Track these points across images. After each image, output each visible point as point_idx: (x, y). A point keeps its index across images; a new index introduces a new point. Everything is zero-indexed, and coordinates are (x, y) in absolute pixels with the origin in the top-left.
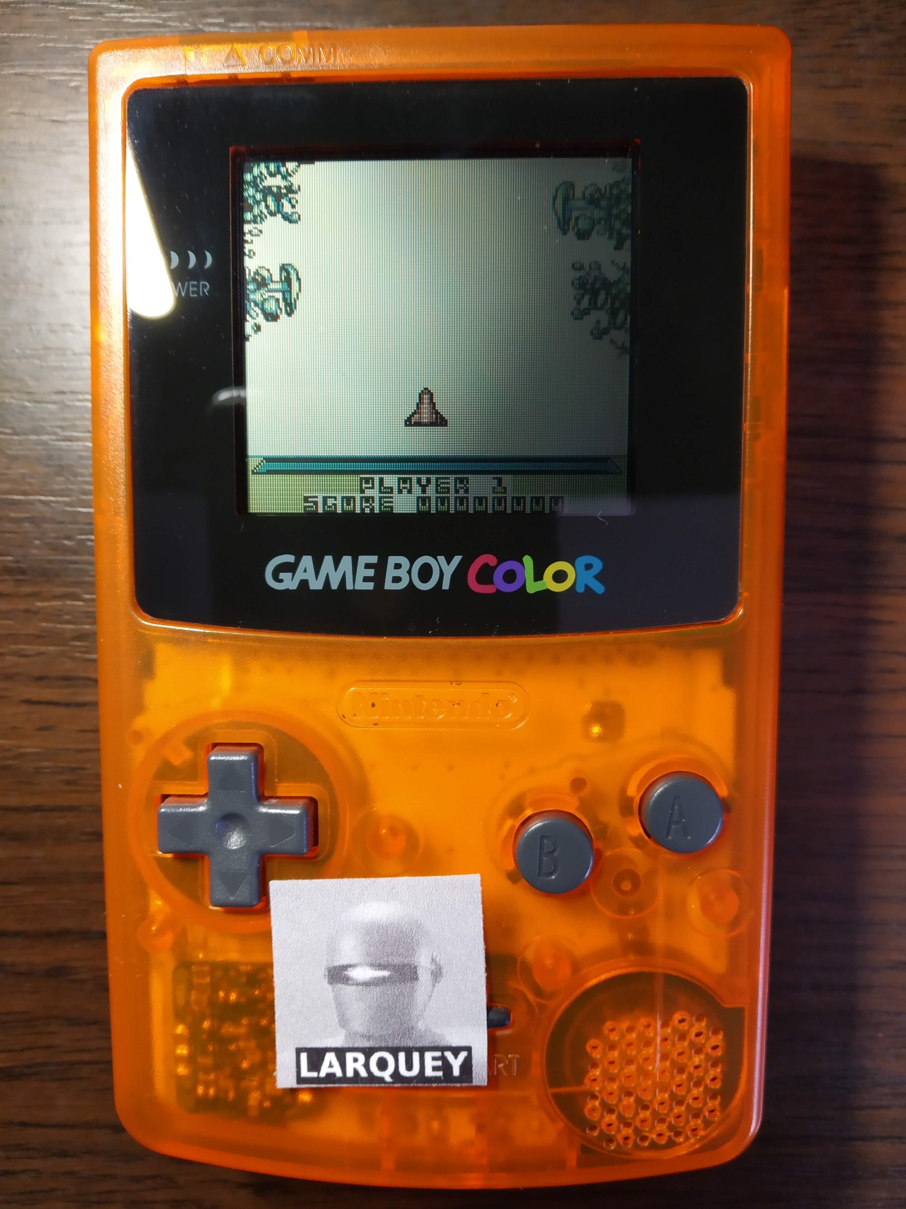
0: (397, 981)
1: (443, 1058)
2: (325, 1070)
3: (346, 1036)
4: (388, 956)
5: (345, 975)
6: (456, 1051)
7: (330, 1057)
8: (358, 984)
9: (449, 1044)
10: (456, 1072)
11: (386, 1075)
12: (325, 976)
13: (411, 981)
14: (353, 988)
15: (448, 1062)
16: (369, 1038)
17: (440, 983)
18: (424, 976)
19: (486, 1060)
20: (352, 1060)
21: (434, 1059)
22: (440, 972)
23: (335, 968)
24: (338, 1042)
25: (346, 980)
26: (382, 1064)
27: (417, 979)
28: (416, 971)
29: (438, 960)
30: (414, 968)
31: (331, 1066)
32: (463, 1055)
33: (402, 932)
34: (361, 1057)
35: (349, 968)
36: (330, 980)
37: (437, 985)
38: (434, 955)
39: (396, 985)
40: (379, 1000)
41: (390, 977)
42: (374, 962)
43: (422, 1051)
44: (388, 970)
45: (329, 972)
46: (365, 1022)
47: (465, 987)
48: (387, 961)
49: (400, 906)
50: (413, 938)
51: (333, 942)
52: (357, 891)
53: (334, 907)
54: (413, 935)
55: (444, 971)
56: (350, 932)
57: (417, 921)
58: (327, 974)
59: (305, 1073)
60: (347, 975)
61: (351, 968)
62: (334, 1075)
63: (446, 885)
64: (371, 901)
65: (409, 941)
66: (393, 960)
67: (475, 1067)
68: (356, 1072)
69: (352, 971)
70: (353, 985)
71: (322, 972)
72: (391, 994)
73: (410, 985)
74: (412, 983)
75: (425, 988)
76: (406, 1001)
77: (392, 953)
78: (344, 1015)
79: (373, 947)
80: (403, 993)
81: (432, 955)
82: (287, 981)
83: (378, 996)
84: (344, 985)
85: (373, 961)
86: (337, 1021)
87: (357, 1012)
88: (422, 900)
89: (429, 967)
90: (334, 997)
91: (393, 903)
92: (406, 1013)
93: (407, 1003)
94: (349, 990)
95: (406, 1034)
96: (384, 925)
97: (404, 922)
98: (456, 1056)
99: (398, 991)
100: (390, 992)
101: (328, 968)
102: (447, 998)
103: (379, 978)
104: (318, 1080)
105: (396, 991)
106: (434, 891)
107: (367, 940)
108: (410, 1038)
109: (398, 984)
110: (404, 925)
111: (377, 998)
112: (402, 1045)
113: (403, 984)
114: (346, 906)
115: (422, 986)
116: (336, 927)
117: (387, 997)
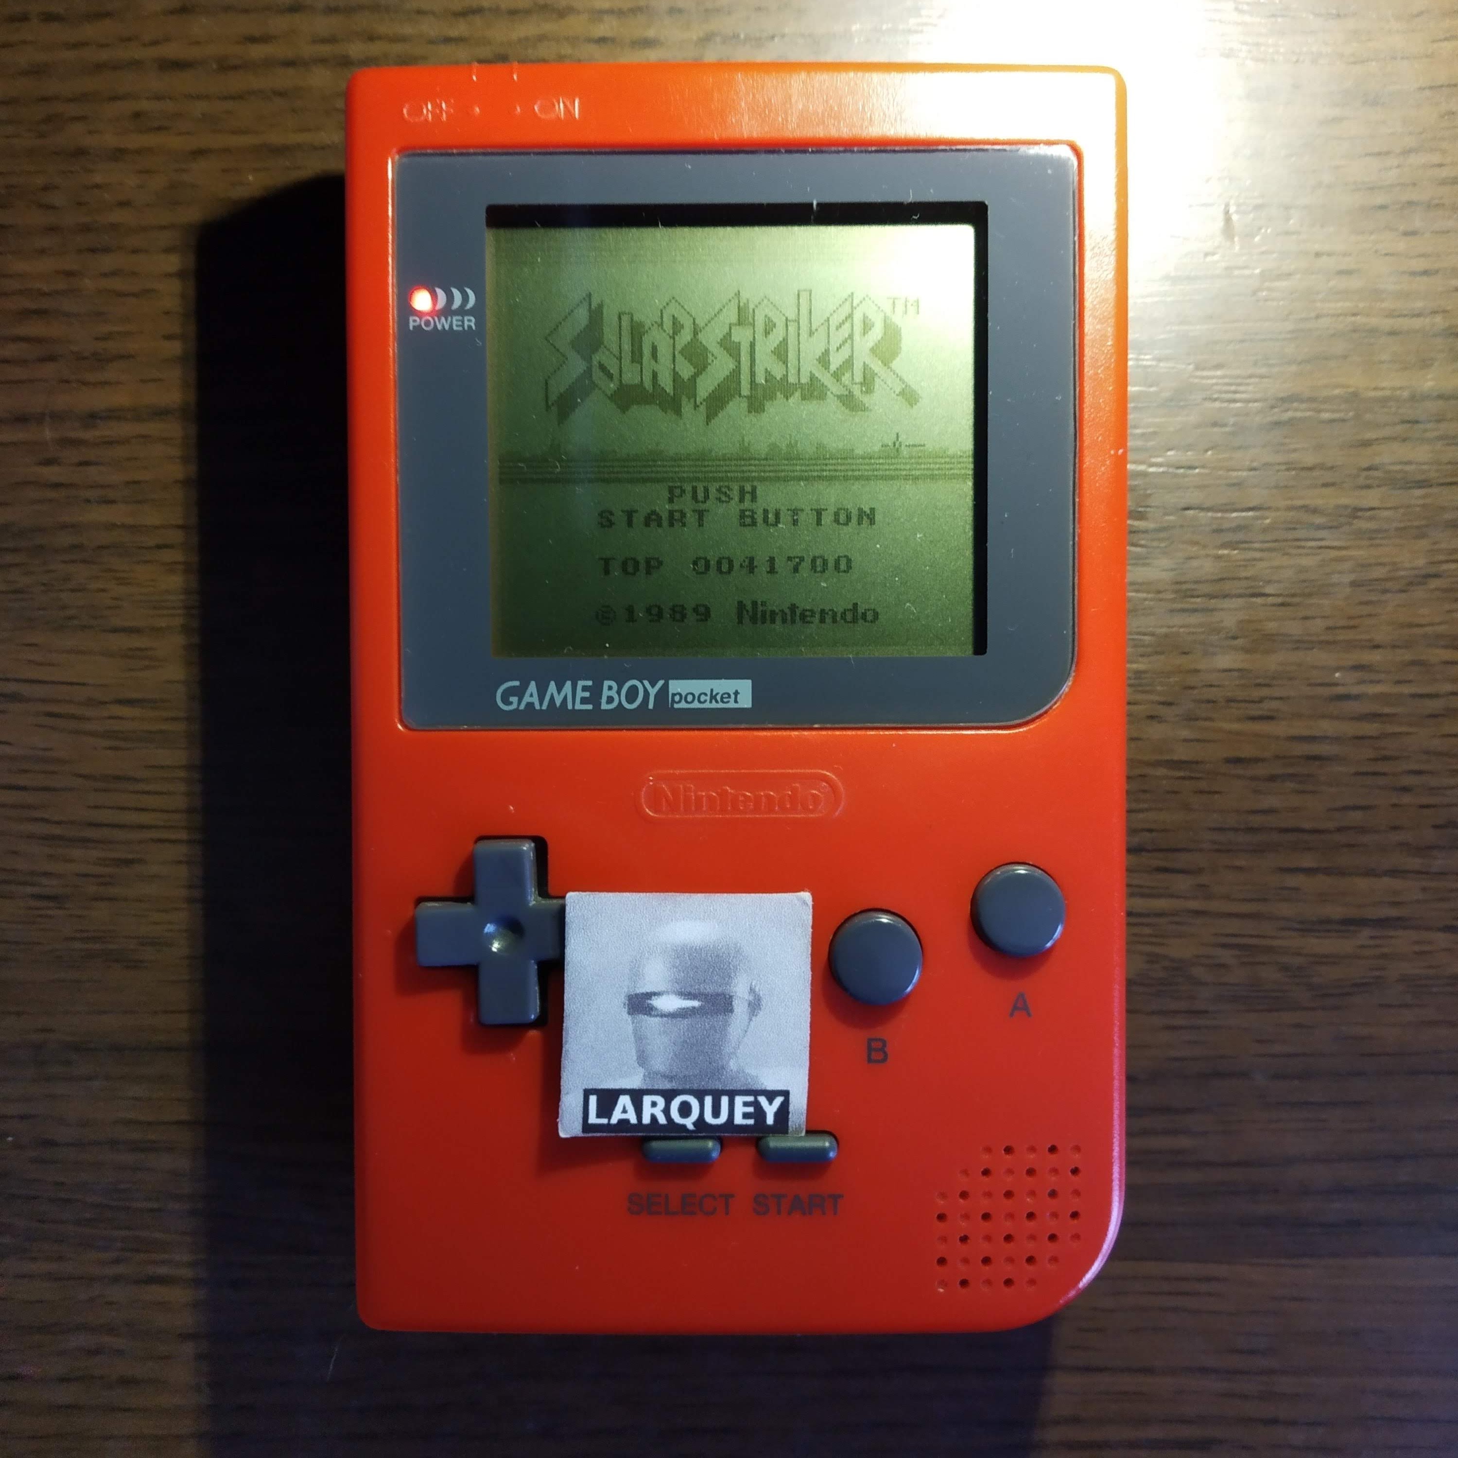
0: (708, 1013)
1: (756, 1105)
2: (617, 1116)
3: (644, 1076)
4: (700, 984)
5: (648, 1005)
6: (771, 1096)
7: (624, 1101)
8: (663, 1015)
9: (763, 1088)
10: (770, 1120)
11: (689, 1123)
12: (625, 1005)
13: (724, 1013)
14: (658, 1019)
15: (761, 1107)
16: (671, 1078)
17: (758, 1017)
18: (740, 1008)
19: (805, 1107)
20: (650, 1103)
21: (746, 1104)
22: (759, 1004)
23: (636, 995)
24: (635, 1082)
25: (649, 1010)
26: (685, 1109)
27: (732, 1011)
28: (732, 1001)
29: (757, 990)
30: (729, 999)
31: (625, 1111)
32: (779, 1100)
33: (718, 956)
34: (661, 1101)
35: (653, 997)
36: (629, 1009)
37: (754, 1019)
38: (753, 984)
39: (706, 1018)
40: (686, 1034)
41: (701, 1008)
42: (683, 990)
43: (732, 1095)
44: (699, 1000)
45: (629, 1000)
46: (668, 1060)
47: (786, 1022)
48: (699, 989)
49: (717, 926)
50: (730, 963)
51: (637, 966)
52: (669, 908)
53: (640, 925)
54: (730, 961)
55: (764, 1002)
56: (657, 955)
57: (736, 944)
58: (627, 1002)
59: (593, 1119)
60: (651, 1004)
61: (656, 997)
62: (627, 1121)
63: (772, 905)
64: (684, 919)
65: (725, 967)
66: (705, 989)
67: (792, 1114)
68: (654, 1118)
69: (656, 999)
70: (656, 1016)
71: (622, 999)
72: (701, 1027)
73: (723, 1018)
74: (726, 1016)
75: (740, 1022)
76: (718, 1036)
77: (704, 981)
78: (643, 1051)
79: (683, 972)
80: (714, 1027)
81: (751, 984)
82: (579, 1011)
83: (685, 1029)
84: (646, 1016)
85: (681, 989)
86: (635, 1058)
87: (660, 1047)
88: (744, 921)
89: (746, 998)
90: (634, 1030)
91: (710, 922)
92: (716, 1050)
93: (719, 1039)
94: (652, 1023)
95: (715, 1074)
96: (698, 948)
97: (720, 946)
98: (771, 1102)
99: (709, 1024)
100: (700, 1025)
101: (629, 996)
102: (765, 1035)
103: (687, 1008)
104: (608, 1127)
105: (706, 1024)
106: (758, 910)
107: (677, 965)
108: (719, 1079)
109: (709, 1017)
110: (721, 949)
111: (684, 1032)
112: (709, 1088)
113: (715, 1016)
114: (654, 924)
115: (736, 1019)
116: (642, 949)
117: (695, 1031)
